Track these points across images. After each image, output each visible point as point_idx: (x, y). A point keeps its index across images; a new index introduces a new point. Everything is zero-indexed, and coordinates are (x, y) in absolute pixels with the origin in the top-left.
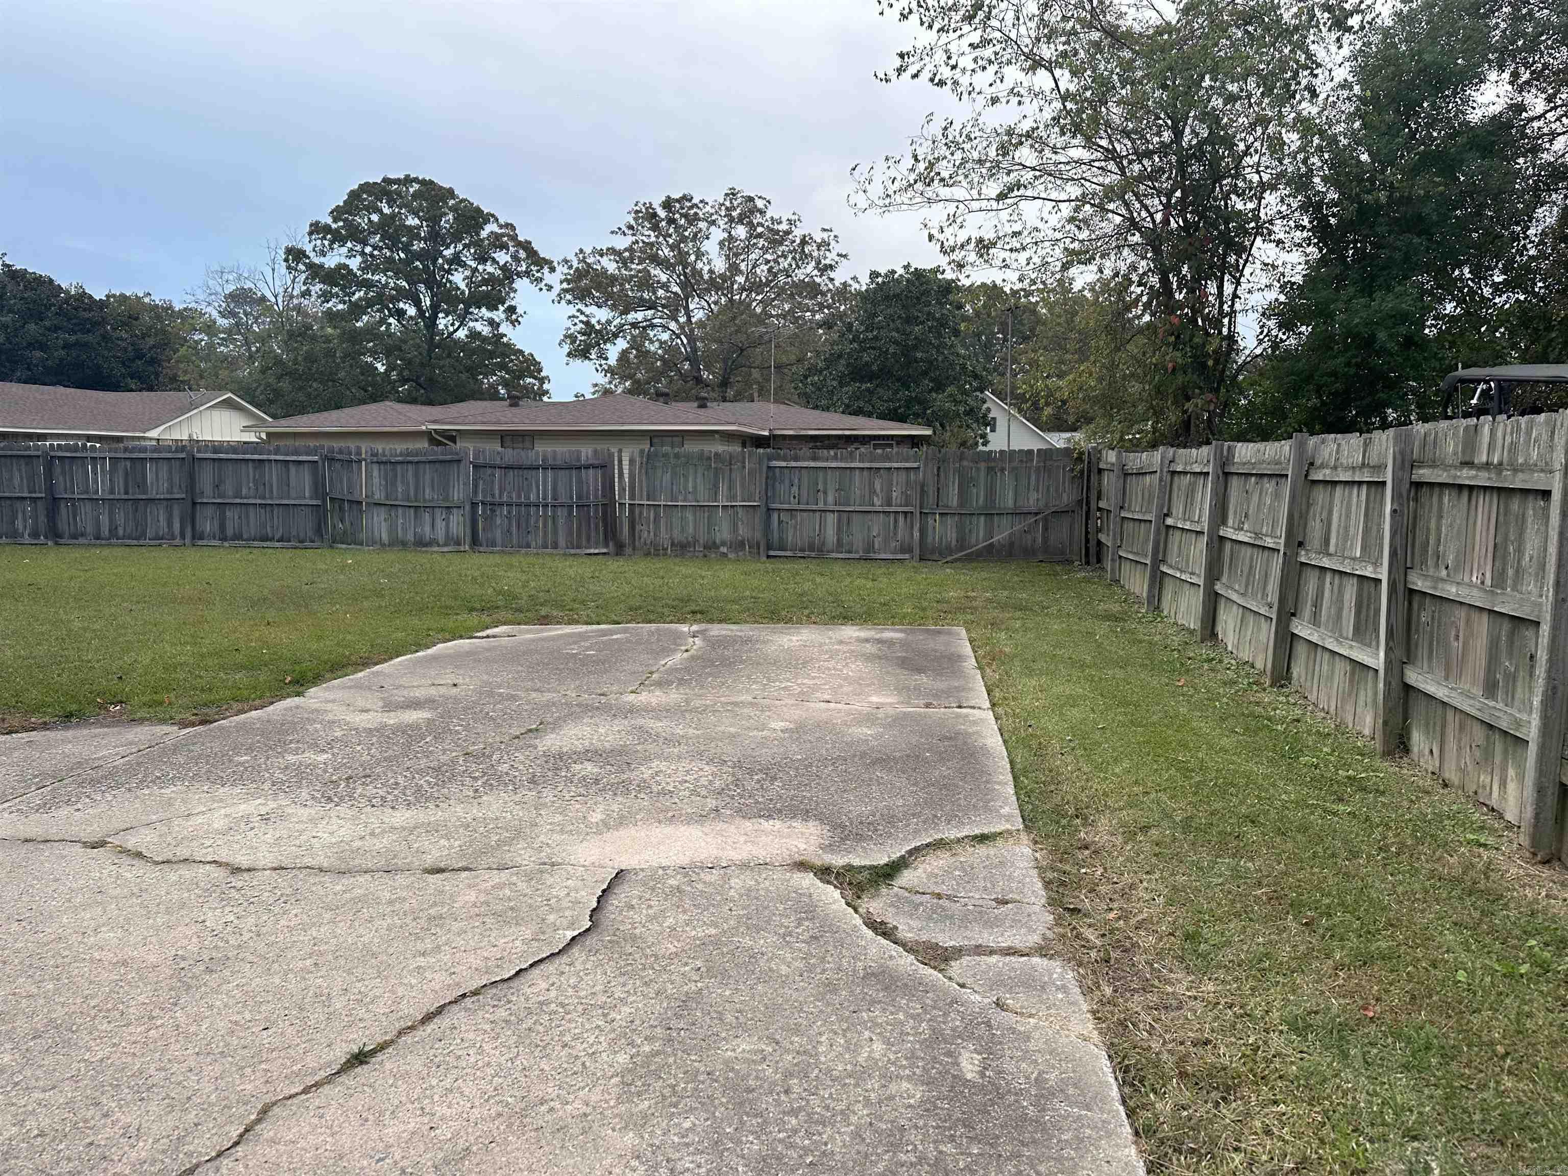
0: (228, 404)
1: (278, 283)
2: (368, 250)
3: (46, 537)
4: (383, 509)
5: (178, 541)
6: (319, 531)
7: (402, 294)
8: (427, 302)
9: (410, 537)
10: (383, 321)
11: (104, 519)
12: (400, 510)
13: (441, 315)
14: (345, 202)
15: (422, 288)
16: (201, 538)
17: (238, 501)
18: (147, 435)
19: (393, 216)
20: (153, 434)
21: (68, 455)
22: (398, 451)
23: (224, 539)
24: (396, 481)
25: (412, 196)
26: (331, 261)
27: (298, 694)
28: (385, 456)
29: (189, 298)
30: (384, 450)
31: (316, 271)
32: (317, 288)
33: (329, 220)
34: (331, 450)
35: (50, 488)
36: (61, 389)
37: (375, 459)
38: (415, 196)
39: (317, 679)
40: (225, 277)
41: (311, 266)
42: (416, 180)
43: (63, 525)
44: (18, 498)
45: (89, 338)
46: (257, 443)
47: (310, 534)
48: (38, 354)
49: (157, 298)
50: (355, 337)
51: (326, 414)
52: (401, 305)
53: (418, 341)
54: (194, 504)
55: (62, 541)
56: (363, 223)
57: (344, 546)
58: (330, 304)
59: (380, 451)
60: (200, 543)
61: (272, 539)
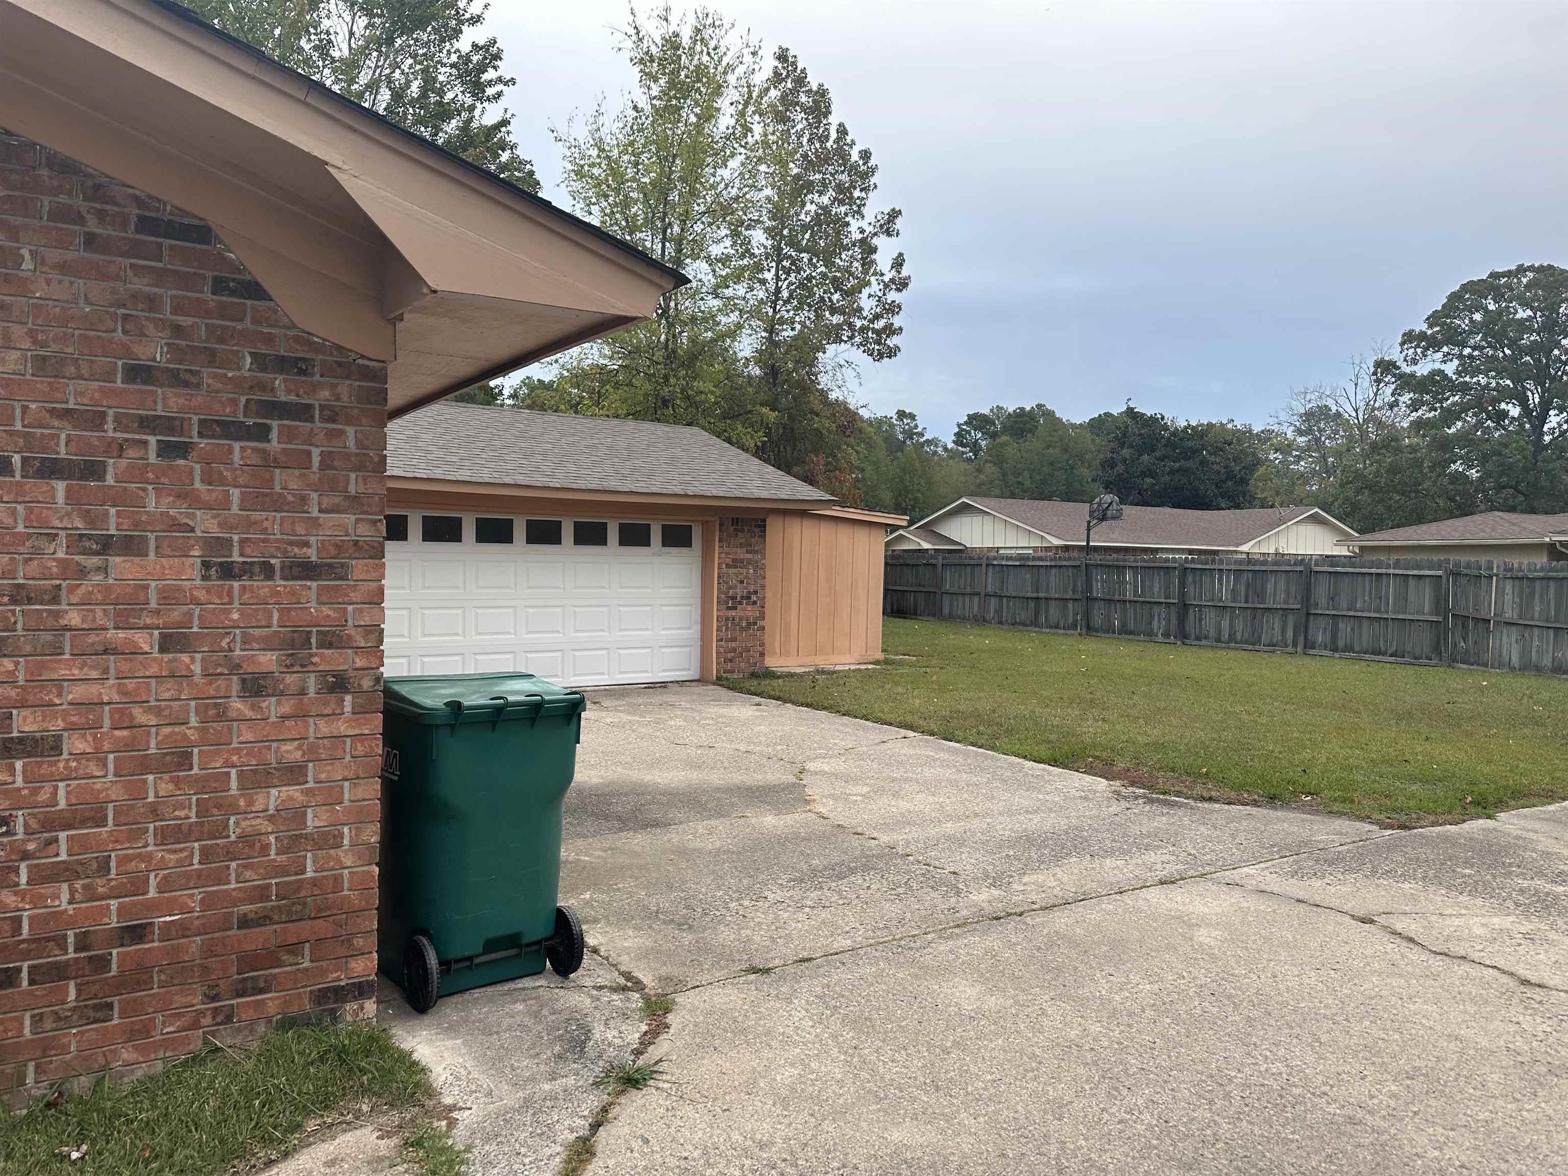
0: (1315, 519)
1: (1359, 397)
2: (1467, 351)
3: (1175, 637)
4: (1514, 629)
5: (1290, 649)
6: (1437, 649)
7: (1505, 394)
8: (1534, 399)
9: (1547, 661)
10: (1479, 424)
11: (1225, 624)
12: (1536, 631)
13: (1552, 413)
14: (1443, 306)
15: (1529, 384)
16: (1313, 648)
17: (1351, 613)
18: (1240, 549)
19: (1499, 312)
20: (1244, 548)
21: (1199, 566)
22: (1538, 567)
23: (1335, 649)
24: (1533, 599)
25: (1525, 286)
26: (1422, 369)
27: (1489, 817)
28: (1520, 570)
29: (1273, 421)
30: (1520, 564)
31: (1406, 382)
32: (1406, 398)
33: (1424, 327)
34: (1458, 564)
35: (1183, 595)
36: (1167, 510)
37: (1509, 575)
38: (1528, 287)
39: (1501, 804)
40: (1308, 397)
41: (1401, 376)
42: (1531, 268)
43: (1191, 627)
44: (1156, 603)
45: (1191, 464)
46: (1351, 557)
47: (1426, 650)
48: (1148, 480)
49: (1239, 424)
50: (1445, 445)
51: (1424, 527)
52: (1503, 406)
53: (1522, 443)
54: (1308, 614)
55: (1188, 642)
56: (1464, 324)
57: (1465, 666)
58: (1420, 412)
59: (1516, 566)
60: (1311, 652)
61: (1384, 654)
